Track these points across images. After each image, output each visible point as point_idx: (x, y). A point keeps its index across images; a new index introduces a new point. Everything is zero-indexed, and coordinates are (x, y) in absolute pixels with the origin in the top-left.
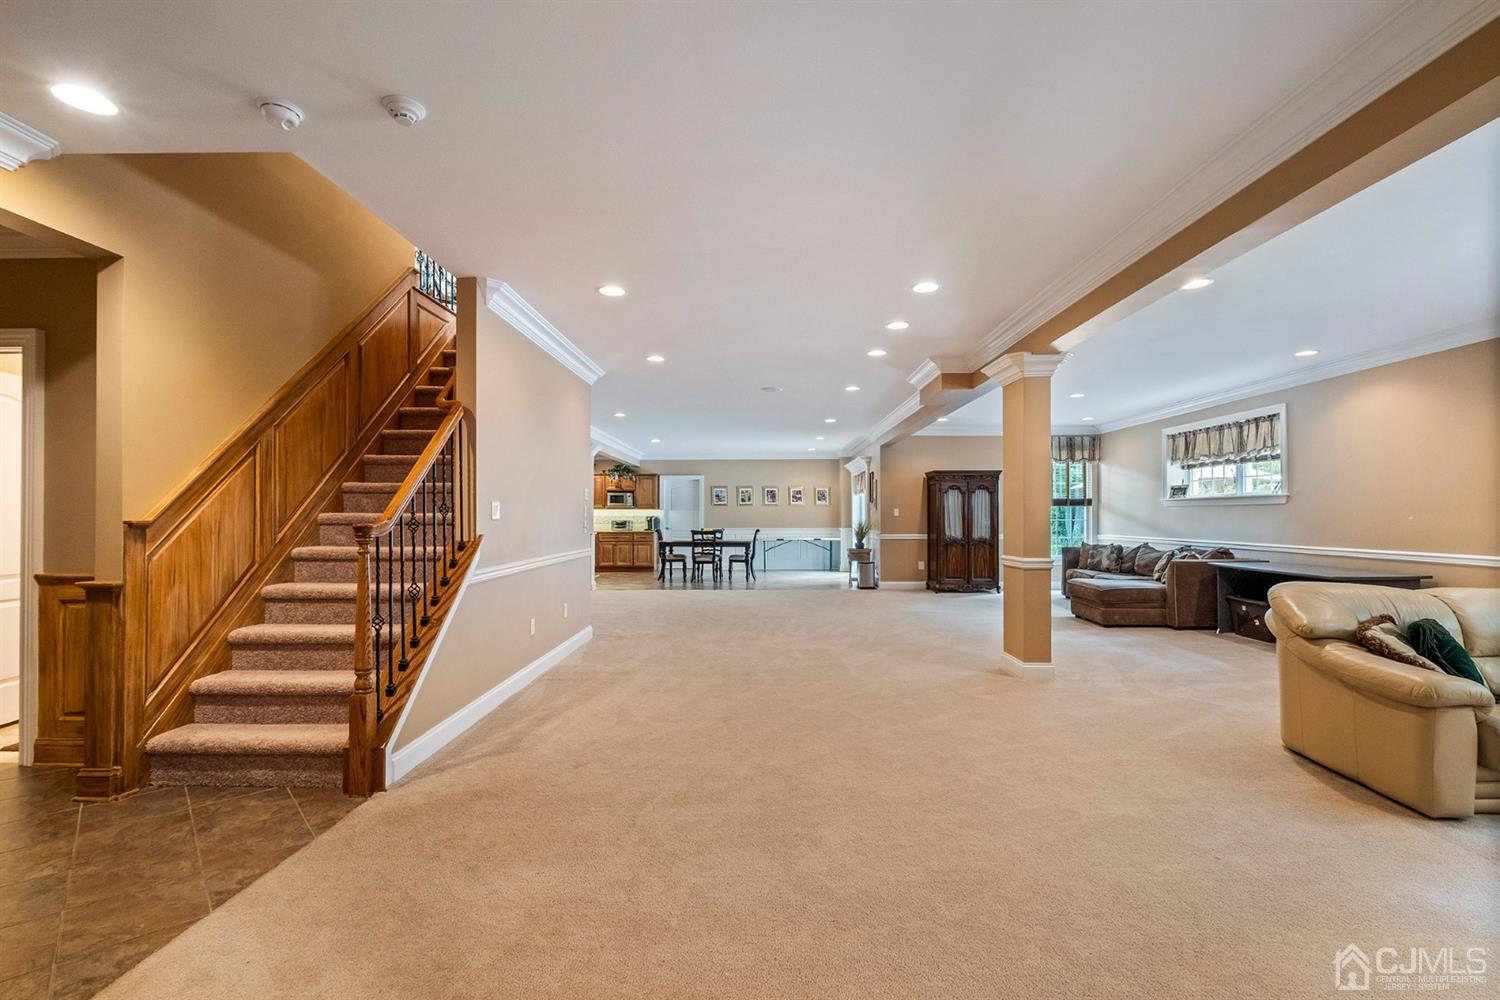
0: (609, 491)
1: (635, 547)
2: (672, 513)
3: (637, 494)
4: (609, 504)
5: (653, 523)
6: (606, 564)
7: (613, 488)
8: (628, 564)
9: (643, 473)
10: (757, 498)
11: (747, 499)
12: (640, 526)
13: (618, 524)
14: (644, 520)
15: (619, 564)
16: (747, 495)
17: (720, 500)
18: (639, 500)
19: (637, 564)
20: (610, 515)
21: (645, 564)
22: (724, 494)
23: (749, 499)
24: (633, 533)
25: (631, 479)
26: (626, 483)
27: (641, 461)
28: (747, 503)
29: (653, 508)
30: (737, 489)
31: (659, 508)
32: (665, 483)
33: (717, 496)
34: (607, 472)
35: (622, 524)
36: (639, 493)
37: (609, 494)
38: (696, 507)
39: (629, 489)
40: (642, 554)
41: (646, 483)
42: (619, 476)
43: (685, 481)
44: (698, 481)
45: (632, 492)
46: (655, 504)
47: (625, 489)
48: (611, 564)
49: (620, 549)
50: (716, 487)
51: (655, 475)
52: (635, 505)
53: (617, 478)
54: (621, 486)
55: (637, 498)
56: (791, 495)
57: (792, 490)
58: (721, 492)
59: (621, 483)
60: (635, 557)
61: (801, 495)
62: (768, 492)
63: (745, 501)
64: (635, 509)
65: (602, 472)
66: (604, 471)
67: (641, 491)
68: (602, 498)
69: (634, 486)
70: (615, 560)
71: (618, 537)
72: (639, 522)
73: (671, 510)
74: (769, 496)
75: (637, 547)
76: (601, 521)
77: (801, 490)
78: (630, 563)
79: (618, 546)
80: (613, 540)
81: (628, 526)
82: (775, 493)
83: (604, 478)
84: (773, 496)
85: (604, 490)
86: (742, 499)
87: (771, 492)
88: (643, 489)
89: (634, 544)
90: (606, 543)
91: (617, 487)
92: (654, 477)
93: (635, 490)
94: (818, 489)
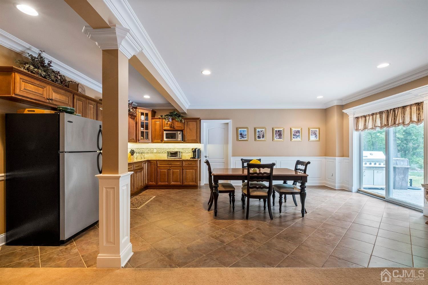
0: (165, 130)
1: (184, 171)
2: (209, 146)
3: (185, 133)
4: (165, 139)
5: (196, 153)
6: (163, 183)
7: (168, 128)
8: (179, 183)
9: (188, 117)
10: (269, 135)
11: (261, 136)
12: (187, 156)
13: (171, 154)
14: (191, 151)
15: (173, 183)
16: (261, 134)
17: (243, 137)
18: (187, 137)
19: (186, 183)
20: (167, 147)
21: (191, 183)
22: (246, 133)
23: (263, 137)
24: (183, 161)
25: (181, 121)
26: (177, 125)
27: (188, 110)
28: (261, 139)
29: (197, 143)
30: (255, 129)
31: (200, 143)
32: (205, 125)
33: (241, 134)
34: (164, 117)
35: (175, 154)
36: (187, 132)
37: (165, 132)
38: (227, 142)
39: (180, 128)
40: (189, 176)
41: (192, 125)
42: (172, 119)
43: (218, 124)
44: (228, 123)
45: (182, 131)
46: (198, 140)
47: (176, 128)
48: (167, 183)
49: (173, 172)
50: (240, 128)
51: (198, 119)
52: (184, 140)
53: (171, 120)
54: (173, 126)
55: (185, 135)
56: (293, 133)
57: (293, 130)
58: (244, 131)
59: (174, 124)
60: (184, 178)
61: (299, 133)
62: (276, 131)
63: (260, 138)
64: (184, 143)
65: (160, 117)
66: (162, 116)
67: (188, 130)
68: (160, 135)
69: (183, 127)
70: (169, 181)
71: (172, 163)
72: (187, 152)
73: (208, 144)
74: (277, 134)
75: (186, 171)
76: (160, 152)
77: (300, 130)
78: (180, 183)
79: (172, 170)
80: (168, 166)
81: (178, 155)
82: (281, 132)
83: (161, 121)
84: (280, 134)
85: (161, 129)
86: (258, 136)
87: (279, 131)
88: (190, 129)
89: (183, 169)
90: (163, 168)
91: (171, 127)
92: (197, 120)
93: (184, 129)
94: (312, 130)
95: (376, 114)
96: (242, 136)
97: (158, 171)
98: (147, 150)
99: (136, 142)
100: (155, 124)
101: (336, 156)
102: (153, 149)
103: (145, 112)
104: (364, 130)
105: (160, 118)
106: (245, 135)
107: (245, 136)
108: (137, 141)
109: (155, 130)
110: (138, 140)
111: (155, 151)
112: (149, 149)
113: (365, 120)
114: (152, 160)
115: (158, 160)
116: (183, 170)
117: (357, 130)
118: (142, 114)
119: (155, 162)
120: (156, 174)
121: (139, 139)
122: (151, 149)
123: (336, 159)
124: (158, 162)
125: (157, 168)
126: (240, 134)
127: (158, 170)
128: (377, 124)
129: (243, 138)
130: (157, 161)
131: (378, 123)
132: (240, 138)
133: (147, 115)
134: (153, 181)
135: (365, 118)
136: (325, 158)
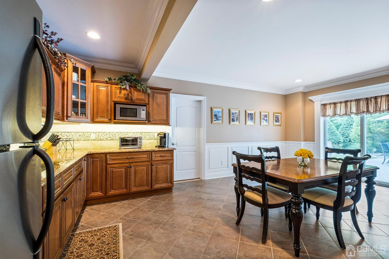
2: (177, 130)
3: (151, 109)
4: (118, 117)
5: (163, 138)
6: (117, 192)
7: (122, 100)
8: (145, 188)
11: (235, 119)
14: (156, 136)
15: (135, 189)
16: (235, 116)
18: (154, 116)
21: (164, 186)
22: (220, 114)
23: (237, 120)
24: (151, 152)
25: (144, 91)
26: (138, 96)
28: (235, 123)
30: (229, 110)
31: (168, 124)
32: (173, 100)
33: (216, 116)
34: (113, 80)
35: (134, 141)
36: (153, 108)
37: (117, 106)
38: (199, 125)
39: (142, 102)
40: (162, 175)
41: (160, 98)
42: (130, 86)
44: (201, 101)
45: (146, 106)
46: (166, 122)
47: (136, 100)
48: (124, 190)
49: (135, 171)
50: (215, 108)
51: (169, 90)
52: (149, 121)
53: (126, 87)
54: (131, 97)
55: (150, 112)
56: (262, 117)
57: (263, 114)
58: (218, 112)
59: (131, 94)
60: (154, 179)
61: (267, 117)
62: (248, 114)
63: (234, 121)
64: (148, 124)
65: (107, 80)
66: (110, 79)
67: (155, 106)
68: (107, 110)
69: (147, 100)
70: (128, 186)
71: (134, 157)
72: (147, 138)
73: (176, 127)
74: (249, 117)
75: (156, 167)
76: (102, 138)
77: (267, 114)
78: (148, 186)
79: (133, 169)
80: (127, 161)
81: (139, 143)
82: (253, 115)
83: (109, 87)
84: (251, 116)
85: (110, 100)
86: (232, 119)
87: (251, 114)
88: (157, 104)
89: (152, 164)
90: (117, 165)
91: (126, 99)
92: (167, 91)
93: (149, 104)
94: (275, 114)
95: (351, 101)
96: (216, 118)
97: (108, 172)
98: (77, 136)
99: (63, 120)
100: (98, 90)
101: (300, 141)
102: (89, 134)
103: (80, 66)
104: (334, 116)
105: (107, 82)
106: (219, 117)
107: (219, 119)
108: (65, 118)
109: (98, 101)
110: (67, 117)
111: (93, 136)
112: (80, 134)
113: (335, 106)
114: (97, 154)
115: (110, 153)
116: (153, 167)
117: (324, 115)
118: (75, 69)
119: (102, 155)
120: (104, 177)
121: (69, 115)
122: (86, 134)
123: (302, 144)
124: (108, 156)
125: (106, 167)
126: (214, 116)
127: (109, 169)
128: (352, 111)
129: (218, 120)
130: (106, 154)
131: (354, 110)
132: (214, 121)
133: (83, 73)
134: (99, 190)
135: (335, 105)
136: (285, 142)
